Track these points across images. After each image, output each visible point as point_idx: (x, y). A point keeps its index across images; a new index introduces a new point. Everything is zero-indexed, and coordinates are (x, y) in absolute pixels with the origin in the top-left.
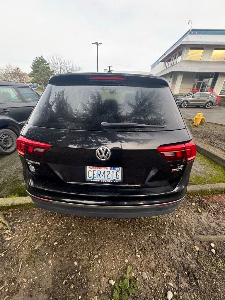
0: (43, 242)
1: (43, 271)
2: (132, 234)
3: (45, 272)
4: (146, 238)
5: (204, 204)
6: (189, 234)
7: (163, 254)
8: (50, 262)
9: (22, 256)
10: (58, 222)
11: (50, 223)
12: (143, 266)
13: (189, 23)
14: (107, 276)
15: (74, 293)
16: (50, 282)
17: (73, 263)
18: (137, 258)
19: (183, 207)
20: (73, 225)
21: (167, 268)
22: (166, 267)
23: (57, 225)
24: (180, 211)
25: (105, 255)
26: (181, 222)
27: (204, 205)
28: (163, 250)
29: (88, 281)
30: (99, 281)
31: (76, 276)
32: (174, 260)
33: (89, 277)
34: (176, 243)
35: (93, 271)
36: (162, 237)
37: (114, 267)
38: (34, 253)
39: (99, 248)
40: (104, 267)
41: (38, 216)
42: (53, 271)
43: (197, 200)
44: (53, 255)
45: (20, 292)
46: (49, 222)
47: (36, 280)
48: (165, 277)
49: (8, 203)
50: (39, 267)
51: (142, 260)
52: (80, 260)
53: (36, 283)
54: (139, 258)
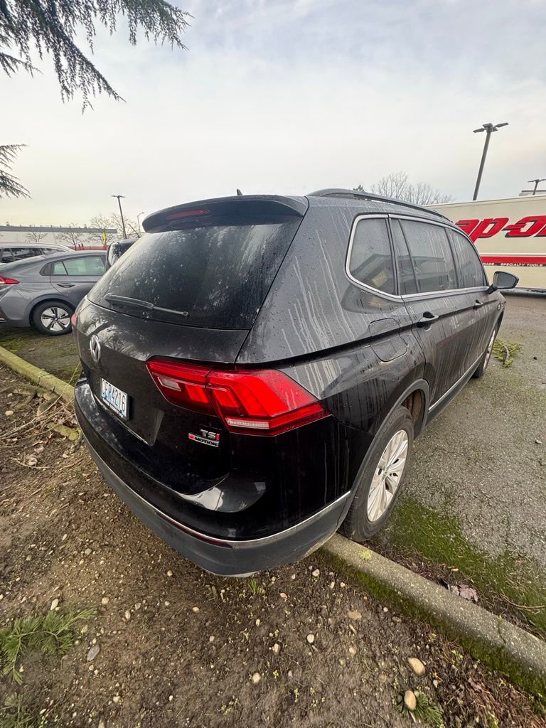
2: (169, 574)
3: (38, 517)
4: (182, 606)
5: (460, 702)
6: (283, 712)
7: (167, 668)
8: (54, 511)
12: (112, 639)
14: (64, 590)
15: (22, 568)
17: (63, 534)
18: (122, 615)
19: (364, 638)
21: (138, 697)
22: (139, 692)
24: (337, 636)
25: (97, 562)
26: (303, 663)
27: (456, 703)
28: (178, 659)
29: (46, 572)
30: (51, 585)
31: (46, 551)
32: (167, 706)
33: (53, 568)
34: (222, 687)
35: (63, 566)
36: (212, 639)
37: (84, 589)
39: (105, 545)
42: (43, 523)
43: (449, 666)
45: (8, 518)
47: (25, 518)
48: (110, 703)
50: (42, 507)
51: (125, 630)
52: (73, 538)
54: (123, 619)
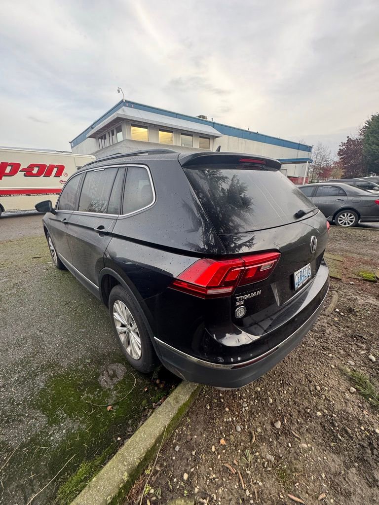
0: (264, 444)
1: (317, 461)
3: (319, 458)
8: (305, 446)
9: (274, 491)
10: (240, 406)
11: (234, 419)
13: (119, 92)
14: (344, 391)
16: (335, 457)
17: (318, 417)
20: (259, 389)
23: (245, 410)
30: (348, 400)
38: (280, 465)
39: (308, 380)
40: (334, 388)
41: (202, 434)
42: (320, 446)
44: (296, 437)
46: (230, 419)
47: (327, 478)
49: (117, 478)
50: (307, 465)
52: (316, 406)
53: (331, 478)
